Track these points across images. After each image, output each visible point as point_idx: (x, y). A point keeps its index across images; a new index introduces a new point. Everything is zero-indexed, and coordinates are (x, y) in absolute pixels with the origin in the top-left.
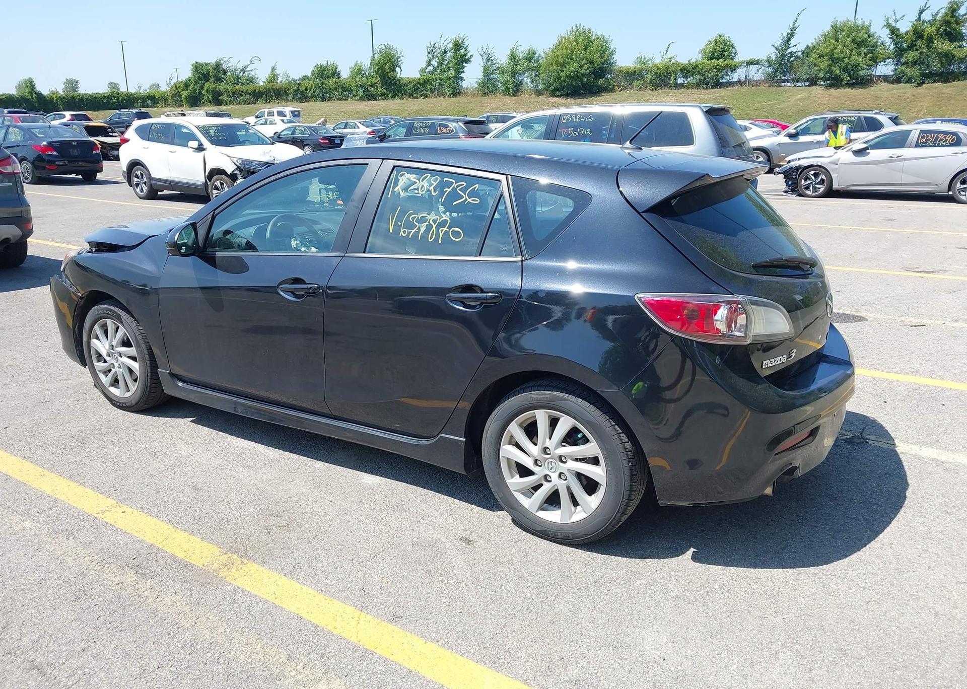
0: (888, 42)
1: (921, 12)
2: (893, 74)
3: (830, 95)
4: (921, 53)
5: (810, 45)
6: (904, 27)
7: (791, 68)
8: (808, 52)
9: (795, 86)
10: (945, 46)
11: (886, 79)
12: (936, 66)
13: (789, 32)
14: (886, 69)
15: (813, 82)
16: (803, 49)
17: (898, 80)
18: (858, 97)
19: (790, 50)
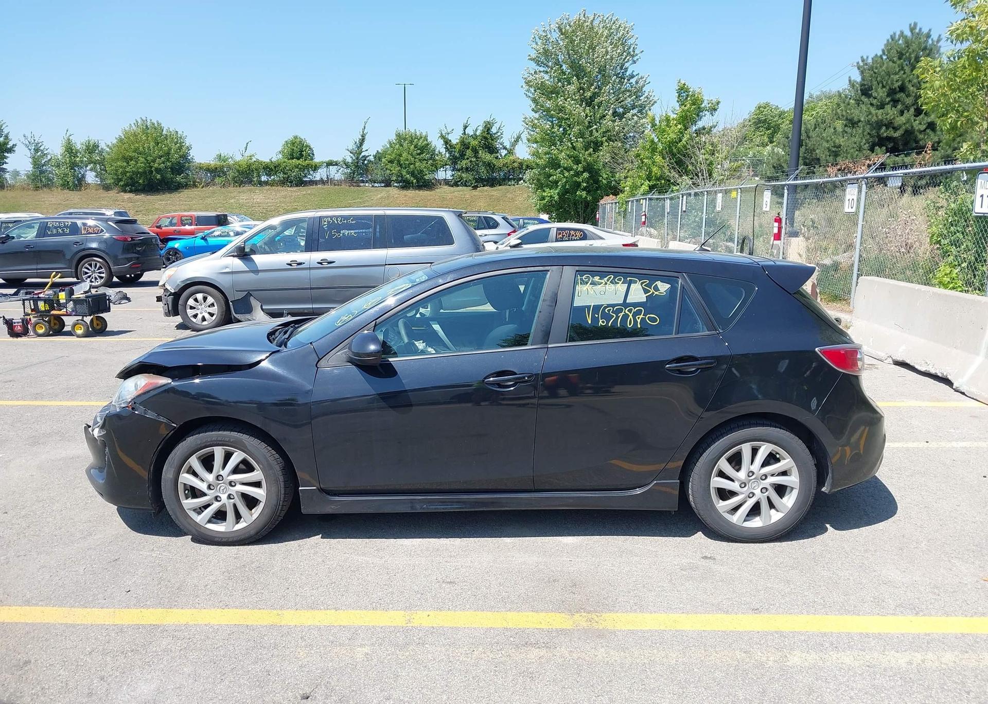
0: (443, 150)
1: (465, 127)
2: (451, 178)
3: (405, 196)
4: (471, 161)
5: (380, 151)
6: (455, 139)
7: (367, 170)
8: (379, 157)
9: (373, 186)
10: (486, 157)
11: (447, 182)
12: (483, 172)
13: (361, 137)
14: (444, 174)
15: (388, 183)
16: (375, 154)
17: (456, 184)
18: (429, 198)
19: (363, 154)
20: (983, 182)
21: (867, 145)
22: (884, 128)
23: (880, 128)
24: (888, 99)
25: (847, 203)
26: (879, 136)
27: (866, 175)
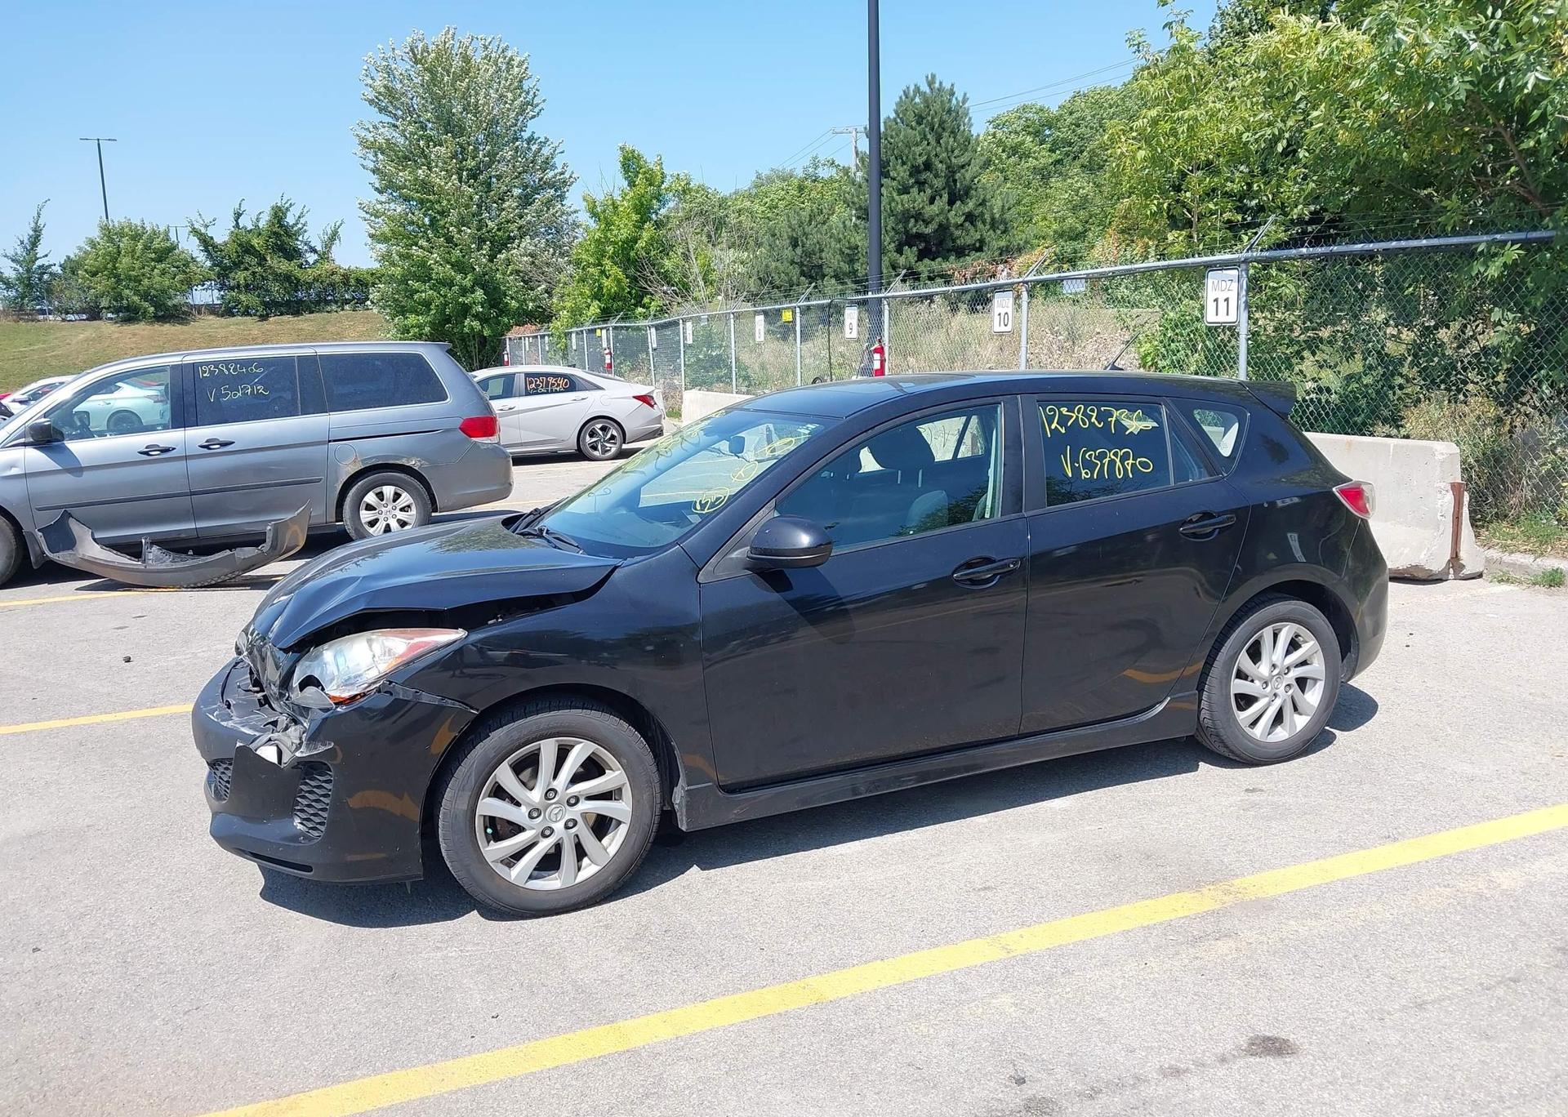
0: (201, 257)
1: (238, 215)
2: (219, 302)
3: (134, 335)
4: (254, 273)
5: (72, 256)
6: (221, 235)
7: (49, 291)
8: (72, 267)
9: (64, 320)
10: (284, 266)
11: (212, 309)
12: (277, 290)
13: (32, 233)
14: (204, 295)
15: (94, 314)
16: (62, 262)
17: (229, 312)
18: (182, 337)
19: (39, 263)
20: (1216, 282)
21: (893, 245)
22: (912, 220)
23: (907, 221)
24: (912, 181)
25: (997, 318)
26: (907, 232)
27: (1026, 279)
